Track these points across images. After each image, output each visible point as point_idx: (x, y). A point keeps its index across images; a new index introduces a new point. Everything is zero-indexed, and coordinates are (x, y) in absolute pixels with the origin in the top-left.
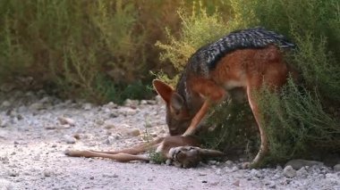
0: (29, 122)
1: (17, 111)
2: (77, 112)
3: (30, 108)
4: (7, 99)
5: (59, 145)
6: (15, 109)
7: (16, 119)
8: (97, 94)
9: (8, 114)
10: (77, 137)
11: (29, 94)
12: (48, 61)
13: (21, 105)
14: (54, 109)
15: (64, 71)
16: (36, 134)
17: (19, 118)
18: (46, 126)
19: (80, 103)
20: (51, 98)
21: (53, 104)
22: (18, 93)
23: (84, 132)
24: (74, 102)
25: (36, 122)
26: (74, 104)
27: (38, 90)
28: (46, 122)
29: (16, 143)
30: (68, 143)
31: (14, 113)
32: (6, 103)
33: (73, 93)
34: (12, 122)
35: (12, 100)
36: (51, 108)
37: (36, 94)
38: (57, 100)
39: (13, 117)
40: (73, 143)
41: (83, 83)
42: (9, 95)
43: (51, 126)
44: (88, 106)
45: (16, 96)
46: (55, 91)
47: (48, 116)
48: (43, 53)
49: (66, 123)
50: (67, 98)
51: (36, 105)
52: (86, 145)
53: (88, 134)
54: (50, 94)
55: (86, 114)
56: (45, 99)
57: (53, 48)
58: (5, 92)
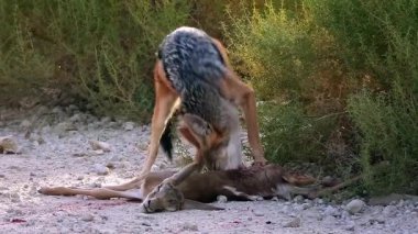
0: (53, 147)
1: (39, 133)
2: (116, 133)
3: (56, 128)
4: (28, 117)
5: (86, 176)
6: (36, 131)
7: (36, 143)
8: (141, 110)
9: (27, 136)
10: (110, 167)
11: (55, 110)
12: (77, 69)
13: (45, 125)
14: (86, 129)
15: (97, 81)
16: (59, 163)
17: (41, 142)
18: (73, 152)
19: (120, 122)
20: (84, 116)
21: (86, 123)
22: (42, 109)
23: (121, 160)
24: (113, 120)
25: (62, 146)
26: (112, 123)
27: (67, 105)
28: (75, 147)
29: (32, 175)
30: (99, 174)
31: (34, 135)
32: (26, 123)
33: (111, 109)
34: (31, 147)
35: (34, 118)
36: (83, 127)
37: (64, 110)
38: (92, 118)
39: (32, 141)
40: (106, 174)
41: (122, 96)
42: (30, 112)
43: (80, 152)
44: (129, 125)
45: (39, 112)
46: (88, 106)
47: (78, 139)
48: (70, 59)
49: (99, 148)
50: (103, 115)
51: (63, 125)
52: (122, 177)
53: (125, 163)
54: (83, 110)
55: (126, 136)
56: (76, 116)
57: (82, 52)
58: (25, 108)
